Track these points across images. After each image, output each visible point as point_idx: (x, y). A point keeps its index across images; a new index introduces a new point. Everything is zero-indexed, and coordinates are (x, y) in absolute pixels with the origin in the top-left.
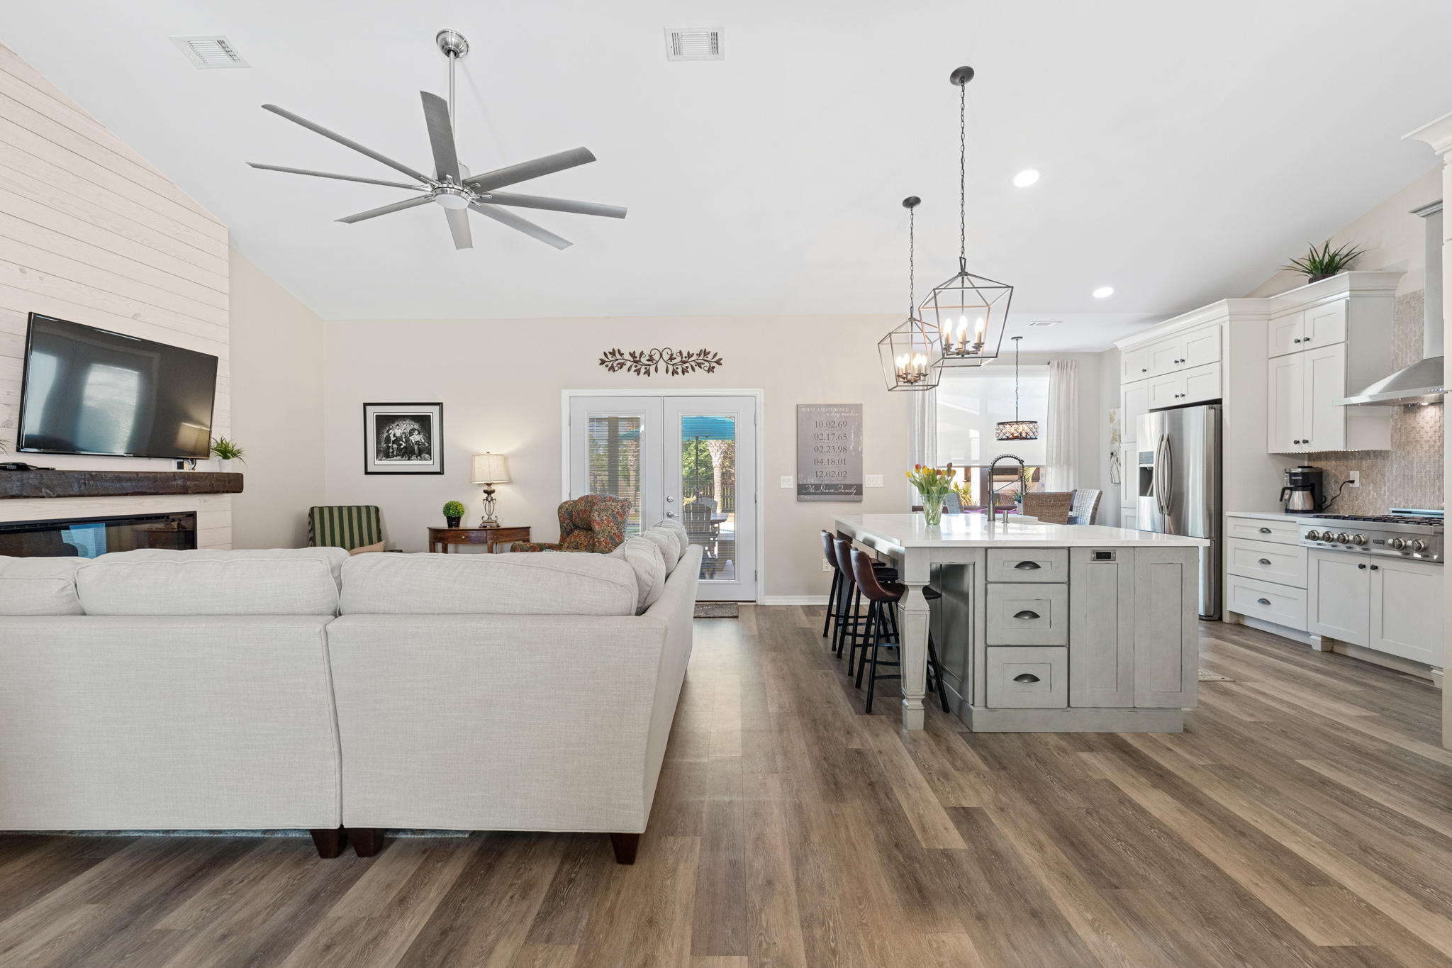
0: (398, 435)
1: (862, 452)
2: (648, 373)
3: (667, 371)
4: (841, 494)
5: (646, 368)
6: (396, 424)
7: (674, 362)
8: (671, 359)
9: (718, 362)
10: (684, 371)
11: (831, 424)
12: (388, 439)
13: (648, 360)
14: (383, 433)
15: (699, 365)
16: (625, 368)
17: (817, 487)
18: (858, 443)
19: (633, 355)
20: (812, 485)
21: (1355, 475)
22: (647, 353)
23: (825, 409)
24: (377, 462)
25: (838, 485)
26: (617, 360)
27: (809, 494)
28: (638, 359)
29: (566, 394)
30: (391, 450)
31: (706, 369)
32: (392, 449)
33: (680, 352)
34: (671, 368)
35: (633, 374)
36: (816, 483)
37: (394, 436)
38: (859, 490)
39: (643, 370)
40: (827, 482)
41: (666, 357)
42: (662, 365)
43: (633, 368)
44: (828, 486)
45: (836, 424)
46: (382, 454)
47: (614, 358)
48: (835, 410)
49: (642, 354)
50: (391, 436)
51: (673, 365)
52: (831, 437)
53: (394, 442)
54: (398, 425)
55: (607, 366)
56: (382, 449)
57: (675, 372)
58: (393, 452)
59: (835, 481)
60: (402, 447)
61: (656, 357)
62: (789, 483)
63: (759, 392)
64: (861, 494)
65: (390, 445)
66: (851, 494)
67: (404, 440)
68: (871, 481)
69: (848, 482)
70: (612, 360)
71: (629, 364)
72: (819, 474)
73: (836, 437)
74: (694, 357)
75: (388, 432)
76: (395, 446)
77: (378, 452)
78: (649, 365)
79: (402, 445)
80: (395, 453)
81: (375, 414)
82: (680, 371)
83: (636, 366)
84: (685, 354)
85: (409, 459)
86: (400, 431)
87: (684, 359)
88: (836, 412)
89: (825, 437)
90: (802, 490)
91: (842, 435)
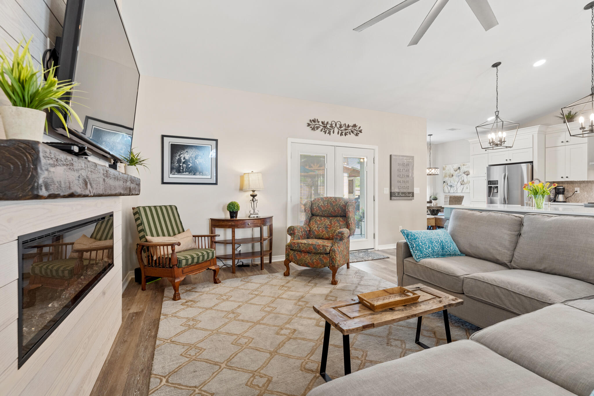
0: (187, 158)
2: (329, 133)
3: (338, 134)
4: (407, 196)
5: (329, 131)
6: (186, 151)
7: (342, 129)
8: (341, 127)
9: (361, 131)
10: (346, 134)
11: (403, 165)
12: (179, 161)
13: (330, 127)
14: (176, 156)
15: (352, 132)
16: (320, 129)
17: (399, 193)
18: (413, 173)
19: (322, 123)
20: (397, 192)
21: (578, 189)
22: (330, 123)
23: (401, 158)
24: (171, 176)
25: (406, 192)
26: (316, 124)
27: (395, 196)
28: (325, 125)
29: (290, 140)
30: (181, 168)
31: (355, 134)
32: (183, 167)
33: (345, 124)
34: (340, 132)
35: (323, 133)
36: (398, 191)
37: (184, 158)
38: (413, 194)
39: (327, 132)
40: (402, 191)
41: (338, 126)
42: (336, 130)
43: (323, 130)
44: (403, 193)
45: (405, 165)
46: (174, 171)
47: (315, 123)
48: (405, 158)
49: (328, 123)
50: (182, 159)
51: (341, 130)
52: (403, 170)
53: (184, 163)
54: (187, 152)
55: (311, 127)
56: (175, 167)
57: (341, 135)
58: (183, 169)
59: (405, 191)
60: (190, 166)
61: (334, 125)
62: (387, 191)
63: (376, 148)
64: (414, 196)
65: (181, 165)
66: (410, 196)
67: (191, 161)
68: (416, 191)
69: (409, 191)
70: (313, 125)
71: (321, 127)
72: (399, 187)
73: (405, 170)
74: (350, 128)
75: (179, 155)
76: (184, 165)
77: (172, 169)
78: (331, 129)
79: (190, 165)
80: (184, 170)
81: (170, 143)
82: (344, 134)
83: (324, 129)
84: (347, 126)
85: (194, 175)
86: (188, 155)
87: (346, 128)
88: (405, 159)
89: (401, 170)
90: (392, 195)
91: (407, 170)
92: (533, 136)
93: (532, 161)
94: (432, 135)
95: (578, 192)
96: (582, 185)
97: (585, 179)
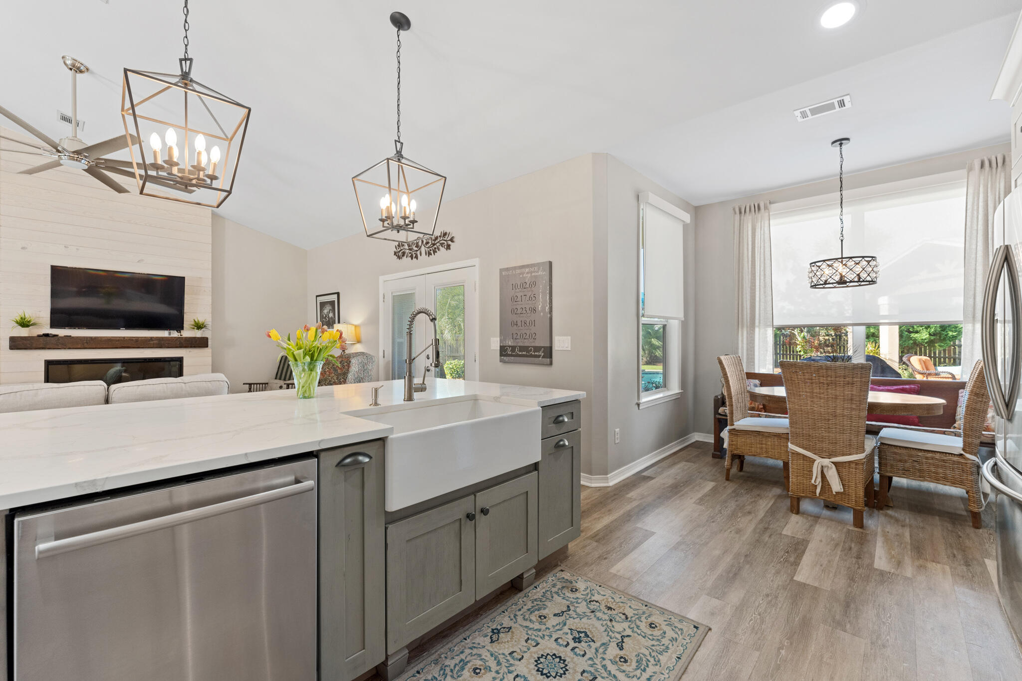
0: (326, 313)
1: (549, 312)
2: (416, 257)
3: (426, 254)
4: (532, 356)
5: (415, 254)
6: (325, 306)
7: (429, 245)
8: (427, 243)
9: (452, 240)
10: (435, 252)
11: (523, 286)
12: (323, 316)
13: (416, 247)
14: (322, 313)
15: (442, 244)
16: (405, 256)
17: (513, 348)
18: (545, 302)
19: (408, 245)
20: (509, 346)
22: (416, 241)
23: (518, 271)
25: (529, 347)
26: (401, 250)
27: (508, 355)
28: (411, 247)
29: (381, 279)
31: (446, 247)
32: (324, 322)
33: (430, 237)
34: (428, 251)
35: (409, 259)
36: (512, 345)
38: (548, 352)
40: (521, 344)
41: (424, 242)
42: (423, 250)
43: (409, 255)
44: (522, 348)
45: (528, 286)
47: (399, 249)
48: (527, 270)
49: (412, 243)
51: (428, 248)
52: (524, 298)
54: (326, 308)
55: (397, 255)
56: (321, 320)
57: (430, 254)
59: (527, 343)
60: (327, 321)
61: (420, 243)
62: (495, 344)
64: (552, 357)
66: (539, 356)
67: (328, 315)
68: (561, 343)
69: (537, 344)
71: (407, 252)
72: (515, 336)
73: (528, 296)
74: (438, 239)
76: (325, 320)
78: (417, 251)
79: (327, 319)
80: (325, 324)
82: (432, 252)
83: (410, 253)
84: (433, 238)
86: (326, 311)
87: (433, 242)
88: (527, 273)
89: (519, 299)
90: (503, 351)
91: (532, 296)
94: (847, 139)
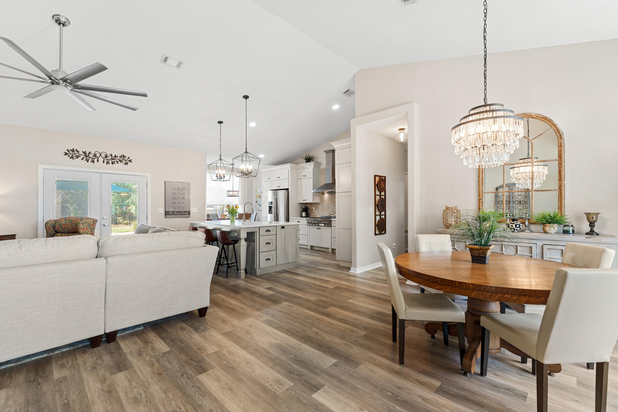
1: (190, 200)
2: (93, 161)
3: (104, 162)
4: (182, 214)
7: (107, 158)
8: (106, 156)
9: (130, 161)
10: (112, 163)
11: (179, 189)
13: (93, 156)
15: (121, 161)
16: (80, 158)
17: (173, 212)
18: (189, 196)
19: (85, 153)
20: (171, 211)
21: (314, 208)
22: (93, 152)
23: (176, 184)
26: (75, 154)
27: (170, 215)
28: (88, 155)
29: (41, 167)
31: (124, 163)
33: (111, 155)
34: (106, 161)
35: (84, 161)
36: (173, 210)
38: (189, 213)
39: (90, 160)
40: (177, 210)
41: (103, 156)
42: (101, 159)
43: (85, 159)
44: (177, 212)
45: (181, 189)
47: (74, 153)
48: (180, 184)
49: (90, 153)
51: (107, 160)
52: (179, 194)
55: (69, 156)
57: (107, 163)
59: (180, 210)
61: (98, 155)
62: (162, 211)
63: (149, 175)
64: (190, 215)
66: (186, 214)
68: (193, 210)
69: (185, 210)
70: (72, 154)
71: (82, 157)
72: (174, 208)
73: (181, 194)
74: (118, 158)
78: (94, 158)
82: (110, 162)
83: (86, 158)
84: (113, 156)
87: (113, 158)
88: (181, 185)
89: (176, 194)
90: (167, 213)
91: (183, 193)
92: (288, 170)
93: (288, 188)
95: (314, 210)
96: (316, 205)
97: (312, 202)
